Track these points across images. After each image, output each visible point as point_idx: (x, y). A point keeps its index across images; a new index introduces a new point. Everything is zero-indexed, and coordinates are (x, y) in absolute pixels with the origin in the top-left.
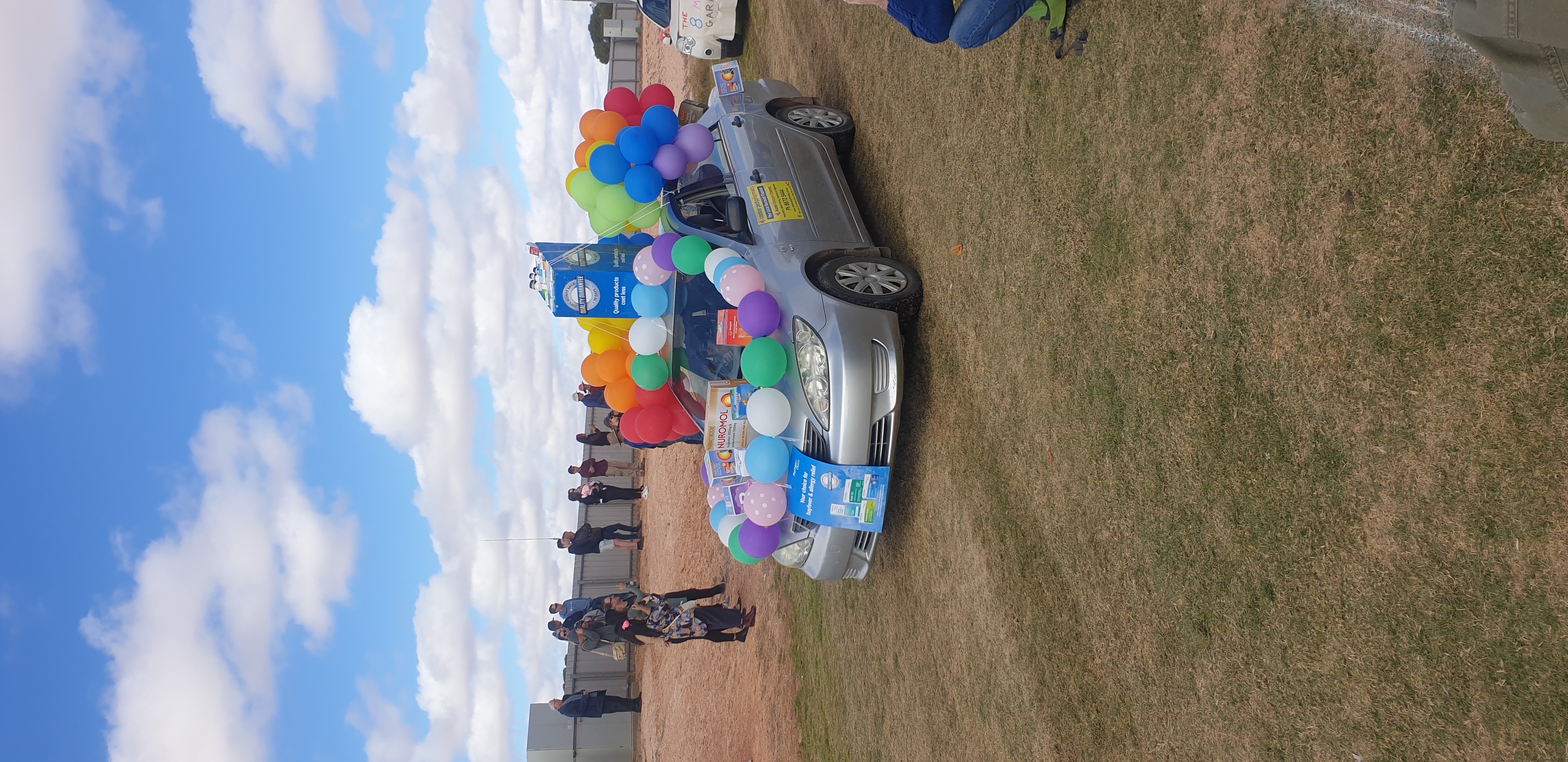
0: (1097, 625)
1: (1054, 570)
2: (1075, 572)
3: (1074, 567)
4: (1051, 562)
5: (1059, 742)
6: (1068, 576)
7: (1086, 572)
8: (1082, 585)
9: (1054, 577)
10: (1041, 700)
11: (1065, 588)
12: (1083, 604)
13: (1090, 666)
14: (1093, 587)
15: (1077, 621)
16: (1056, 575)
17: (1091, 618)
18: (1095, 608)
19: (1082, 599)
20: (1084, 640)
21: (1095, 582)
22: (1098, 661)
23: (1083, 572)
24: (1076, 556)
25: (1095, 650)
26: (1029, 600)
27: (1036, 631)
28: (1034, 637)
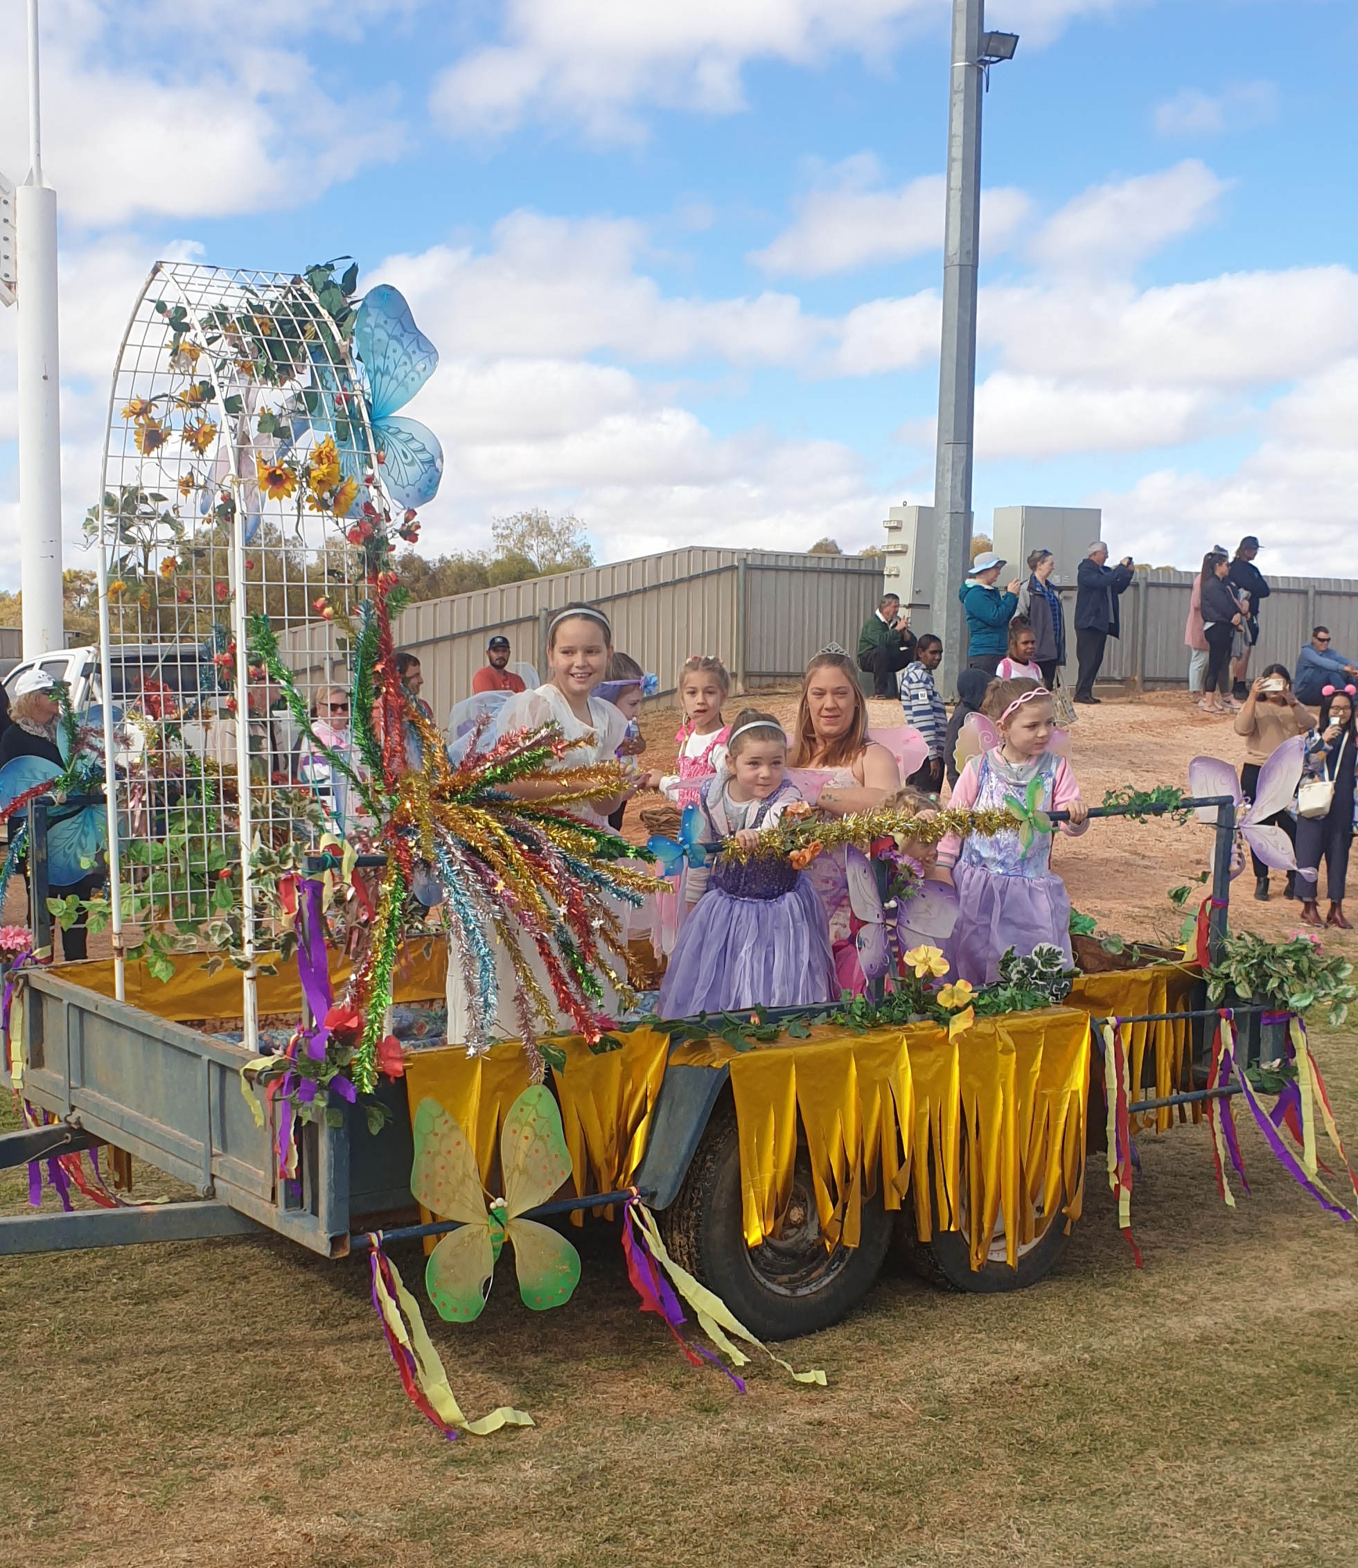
0: (1221, 1474)
1: (1316, 1419)
2: (1312, 1454)
3: (1321, 1453)
4: (1330, 1418)
5: (1027, 1382)
6: (1305, 1441)
7: (1312, 1472)
8: (1290, 1463)
9: (1304, 1417)
10: (1093, 1365)
11: (1285, 1433)
12: (1257, 1458)
13: (1152, 1452)
14: (1285, 1479)
15: (1226, 1442)
16: (1307, 1421)
17: (1233, 1467)
18: (1250, 1476)
19: (1265, 1457)
20: (1195, 1449)
21: (1294, 1483)
22: (1161, 1465)
23: (1312, 1467)
24: (1341, 1460)
25: (1178, 1463)
26: (1265, 1372)
27: (1210, 1374)
28: (1199, 1370)
